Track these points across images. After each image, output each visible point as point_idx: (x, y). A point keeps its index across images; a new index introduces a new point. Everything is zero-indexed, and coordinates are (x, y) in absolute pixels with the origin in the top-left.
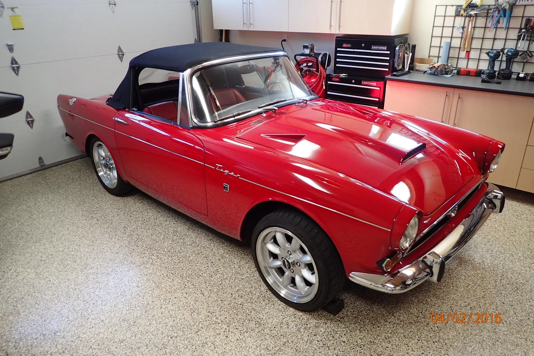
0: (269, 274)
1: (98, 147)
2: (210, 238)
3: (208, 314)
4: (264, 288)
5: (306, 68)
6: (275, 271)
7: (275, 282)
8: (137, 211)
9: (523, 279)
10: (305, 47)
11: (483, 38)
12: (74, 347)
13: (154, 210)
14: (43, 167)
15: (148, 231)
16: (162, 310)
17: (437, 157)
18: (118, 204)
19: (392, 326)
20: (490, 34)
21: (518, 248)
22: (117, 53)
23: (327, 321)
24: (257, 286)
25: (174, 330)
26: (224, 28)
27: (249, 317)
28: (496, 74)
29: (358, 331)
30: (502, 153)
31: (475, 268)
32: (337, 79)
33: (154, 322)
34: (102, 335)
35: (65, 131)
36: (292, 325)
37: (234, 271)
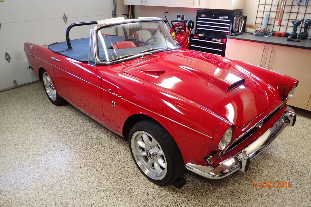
0: (139, 160)
1: (46, 75)
2: (109, 134)
3: (98, 184)
4: (136, 168)
5: (178, 30)
6: (143, 158)
7: (142, 165)
8: (67, 115)
9: (305, 170)
10: (178, 16)
11: (290, 13)
12: (10, 202)
13: (77, 115)
14: (16, 87)
15: (71, 128)
16: (70, 180)
17: (255, 89)
18: (57, 110)
19: (215, 198)
20: (295, 10)
21: (304, 149)
22: (63, 18)
23: (174, 193)
24: (132, 167)
25: (75, 194)
26: (131, 4)
27: (124, 187)
28: (298, 35)
29: (192, 200)
30: (296, 87)
31: (274, 161)
32: (197, 37)
33: (63, 188)
34: (29, 195)
35: (29, 65)
36: (150, 194)
37: (119, 156)
